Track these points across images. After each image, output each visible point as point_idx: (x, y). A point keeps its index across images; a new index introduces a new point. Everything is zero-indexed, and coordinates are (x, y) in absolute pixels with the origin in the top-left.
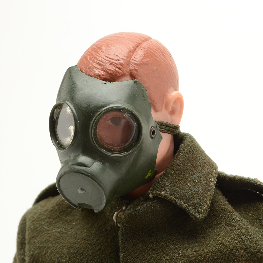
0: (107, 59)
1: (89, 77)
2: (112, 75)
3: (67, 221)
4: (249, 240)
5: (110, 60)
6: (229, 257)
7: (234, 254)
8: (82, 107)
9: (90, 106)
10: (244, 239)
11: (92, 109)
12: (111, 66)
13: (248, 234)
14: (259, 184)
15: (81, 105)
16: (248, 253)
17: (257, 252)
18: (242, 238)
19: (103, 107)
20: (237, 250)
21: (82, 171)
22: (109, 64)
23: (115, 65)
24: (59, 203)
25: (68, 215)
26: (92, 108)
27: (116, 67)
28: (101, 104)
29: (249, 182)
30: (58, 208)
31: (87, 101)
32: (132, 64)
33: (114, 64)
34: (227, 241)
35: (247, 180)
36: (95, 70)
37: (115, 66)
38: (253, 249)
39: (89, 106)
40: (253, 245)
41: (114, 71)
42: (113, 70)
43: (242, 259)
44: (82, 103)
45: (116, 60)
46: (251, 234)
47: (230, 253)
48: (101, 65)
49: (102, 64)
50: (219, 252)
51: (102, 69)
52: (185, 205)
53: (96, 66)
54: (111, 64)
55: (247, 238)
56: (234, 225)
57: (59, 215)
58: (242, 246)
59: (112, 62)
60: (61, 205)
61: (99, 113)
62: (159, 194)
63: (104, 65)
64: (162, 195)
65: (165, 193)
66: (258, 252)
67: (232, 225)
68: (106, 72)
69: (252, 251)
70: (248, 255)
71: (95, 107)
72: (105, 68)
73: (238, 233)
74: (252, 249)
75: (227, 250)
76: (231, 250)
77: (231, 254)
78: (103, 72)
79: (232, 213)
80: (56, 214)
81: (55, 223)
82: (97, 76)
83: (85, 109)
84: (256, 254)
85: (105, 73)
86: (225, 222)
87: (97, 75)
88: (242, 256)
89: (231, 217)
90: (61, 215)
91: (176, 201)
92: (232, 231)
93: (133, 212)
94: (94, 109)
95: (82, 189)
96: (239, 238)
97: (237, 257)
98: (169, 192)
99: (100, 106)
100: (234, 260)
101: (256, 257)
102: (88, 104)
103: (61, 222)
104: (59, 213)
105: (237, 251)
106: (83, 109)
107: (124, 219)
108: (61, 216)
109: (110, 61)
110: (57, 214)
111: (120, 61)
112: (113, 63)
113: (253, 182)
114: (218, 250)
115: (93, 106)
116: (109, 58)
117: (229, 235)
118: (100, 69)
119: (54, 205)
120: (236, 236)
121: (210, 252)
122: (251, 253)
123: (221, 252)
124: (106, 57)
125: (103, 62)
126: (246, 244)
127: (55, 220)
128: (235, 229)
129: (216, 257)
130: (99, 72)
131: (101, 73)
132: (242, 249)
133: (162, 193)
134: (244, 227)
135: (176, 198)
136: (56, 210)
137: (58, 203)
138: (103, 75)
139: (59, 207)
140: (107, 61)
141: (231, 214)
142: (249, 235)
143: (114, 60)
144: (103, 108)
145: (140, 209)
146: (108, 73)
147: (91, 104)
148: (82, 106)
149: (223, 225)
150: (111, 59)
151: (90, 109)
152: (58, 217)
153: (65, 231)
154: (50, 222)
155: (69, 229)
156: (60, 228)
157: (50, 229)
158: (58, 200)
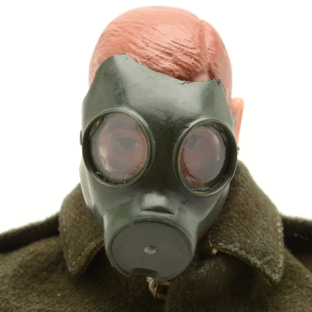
0: (178, 46)
1: (156, 72)
2: (190, 71)
3: (43, 291)
5: (182, 47)
8: (160, 120)
9: (172, 119)
11: (175, 123)
12: (186, 56)
15: (157, 117)
19: (191, 120)
21: (165, 219)
22: (182, 53)
23: (192, 55)
24: (25, 264)
25: (42, 282)
26: (176, 121)
27: (193, 59)
28: (188, 115)
30: (25, 272)
31: (165, 110)
32: (209, 55)
33: (190, 54)
36: (162, 62)
37: (191, 58)
39: (170, 118)
41: (192, 65)
42: (190, 63)
44: (157, 113)
45: (192, 49)
48: (169, 54)
49: (172, 53)
51: (173, 61)
52: (259, 262)
53: (162, 56)
54: (185, 54)
57: (29, 282)
59: (186, 51)
60: (29, 267)
61: (187, 130)
62: (226, 249)
63: (176, 54)
64: (230, 251)
65: (235, 247)
68: (180, 65)
71: (180, 120)
72: (178, 60)
78: (176, 65)
80: (23, 282)
81: (26, 295)
82: (168, 71)
83: (164, 123)
85: (178, 67)
87: (168, 69)
90: (32, 282)
91: (248, 257)
93: (194, 277)
94: (179, 123)
95: (152, 247)
98: (238, 245)
99: (187, 119)
102: (168, 115)
103: (34, 293)
104: (28, 280)
106: (162, 123)
108: (32, 284)
109: (183, 50)
110: (26, 280)
111: (196, 50)
112: (189, 52)
115: (177, 118)
116: (180, 45)
118: (170, 62)
119: (16, 266)
124: (175, 42)
125: (173, 51)
127: (25, 292)
130: (170, 65)
131: (173, 67)
133: (230, 247)
135: (248, 253)
136: (22, 274)
137: (22, 264)
138: (177, 71)
139: (25, 269)
140: (178, 49)
143: (188, 48)
144: (192, 122)
145: (203, 272)
146: (183, 68)
147: (172, 115)
148: (159, 118)
150: (184, 46)
151: (172, 122)
152: (27, 286)
153: (49, 307)
154: (18, 295)
155: (52, 303)
156: (37, 303)
157: (22, 306)
158: (20, 259)
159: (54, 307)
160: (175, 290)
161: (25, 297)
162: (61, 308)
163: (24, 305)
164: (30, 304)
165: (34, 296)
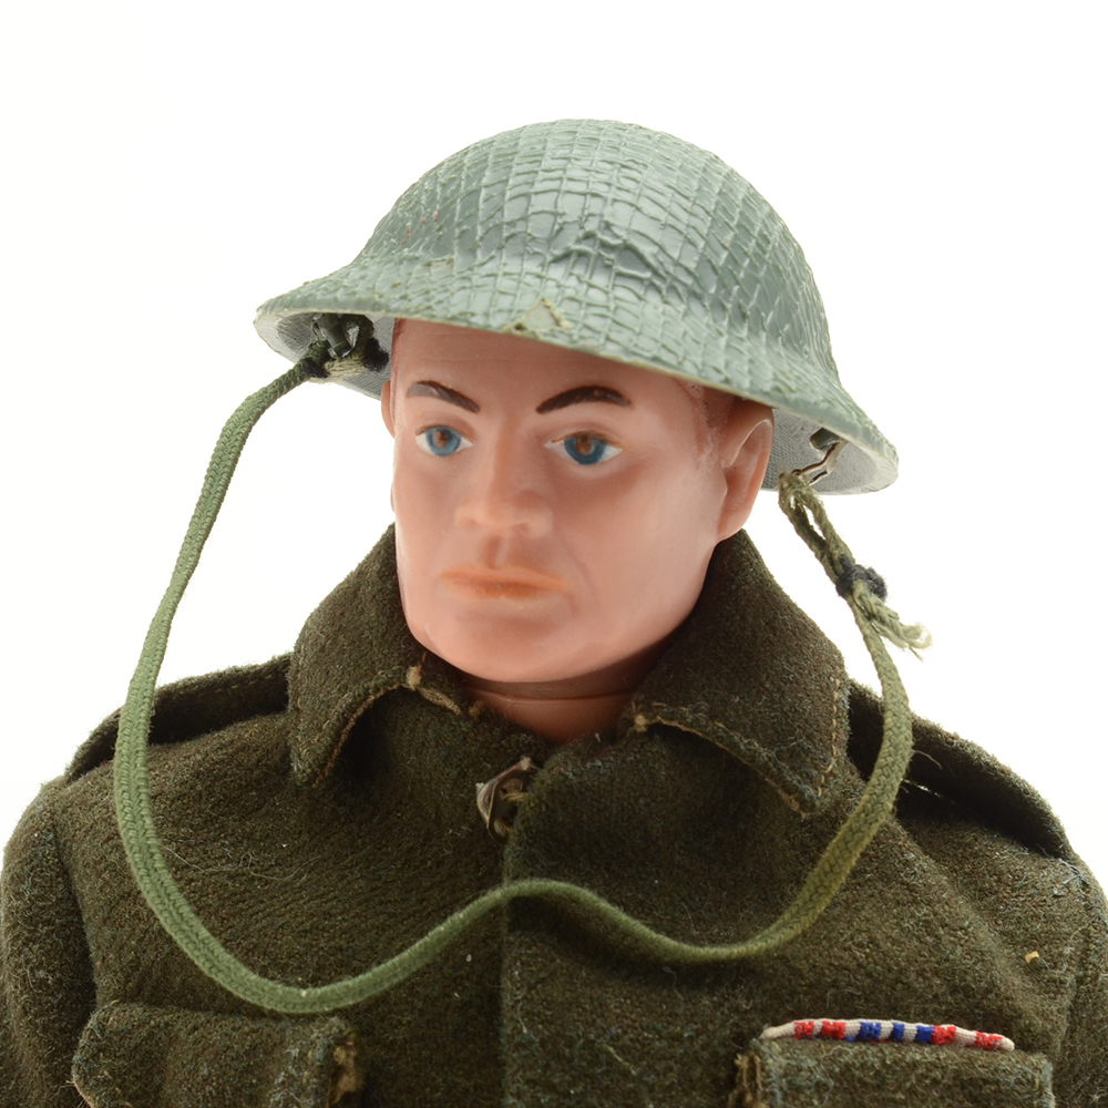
4: (962, 946)
6: (893, 994)
7: (909, 987)
10: (946, 938)
13: (959, 923)
14: (987, 764)
16: (954, 990)
17: (988, 991)
18: (936, 933)
20: (921, 973)
29: (956, 749)
34: (888, 937)
35: (950, 740)
38: (975, 978)
40: (975, 964)
43: (935, 1010)
46: (969, 927)
47: (898, 981)
50: (862, 971)
55: (955, 937)
56: (908, 884)
58: (938, 963)
62: (672, 716)
64: (682, 719)
66: (991, 992)
67: (903, 883)
69: (969, 986)
70: (955, 999)
73: (925, 915)
74: (969, 978)
75: (890, 970)
76: (902, 971)
77: (900, 985)
79: (900, 843)
84: (982, 998)
86: (877, 868)
88: (936, 996)
89: (900, 856)
91: (736, 738)
92: (904, 905)
93: (574, 774)
96: (929, 935)
97: (918, 998)
98: (705, 706)
100: (908, 1007)
101: (983, 1009)
105: (921, 979)
107: (532, 804)
113: (969, 751)
114: (860, 965)
117: (895, 917)
119: (186, 774)
120: (917, 925)
121: (832, 968)
122: (967, 991)
123: (869, 975)
126: (951, 956)
128: (915, 901)
129: (851, 990)
132: (936, 973)
133: (681, 710)
134: (944, 896)
135: (732, 727)
137: (202, 769)
141: (900, 846)
142: (961, 929)
149: (869, 880)
152: (208, 821)
153: (256, 872)
154: (185, 839)
155: (267, 864)
156: (229, 861)
157: (192, 863)
158: (199, 757)
159: (270, 872)
160: (532, 808)
161: (201, 847)
162: (285, 875)
163: (197, 863)
164: (210, 862)
165: (223, 844)
